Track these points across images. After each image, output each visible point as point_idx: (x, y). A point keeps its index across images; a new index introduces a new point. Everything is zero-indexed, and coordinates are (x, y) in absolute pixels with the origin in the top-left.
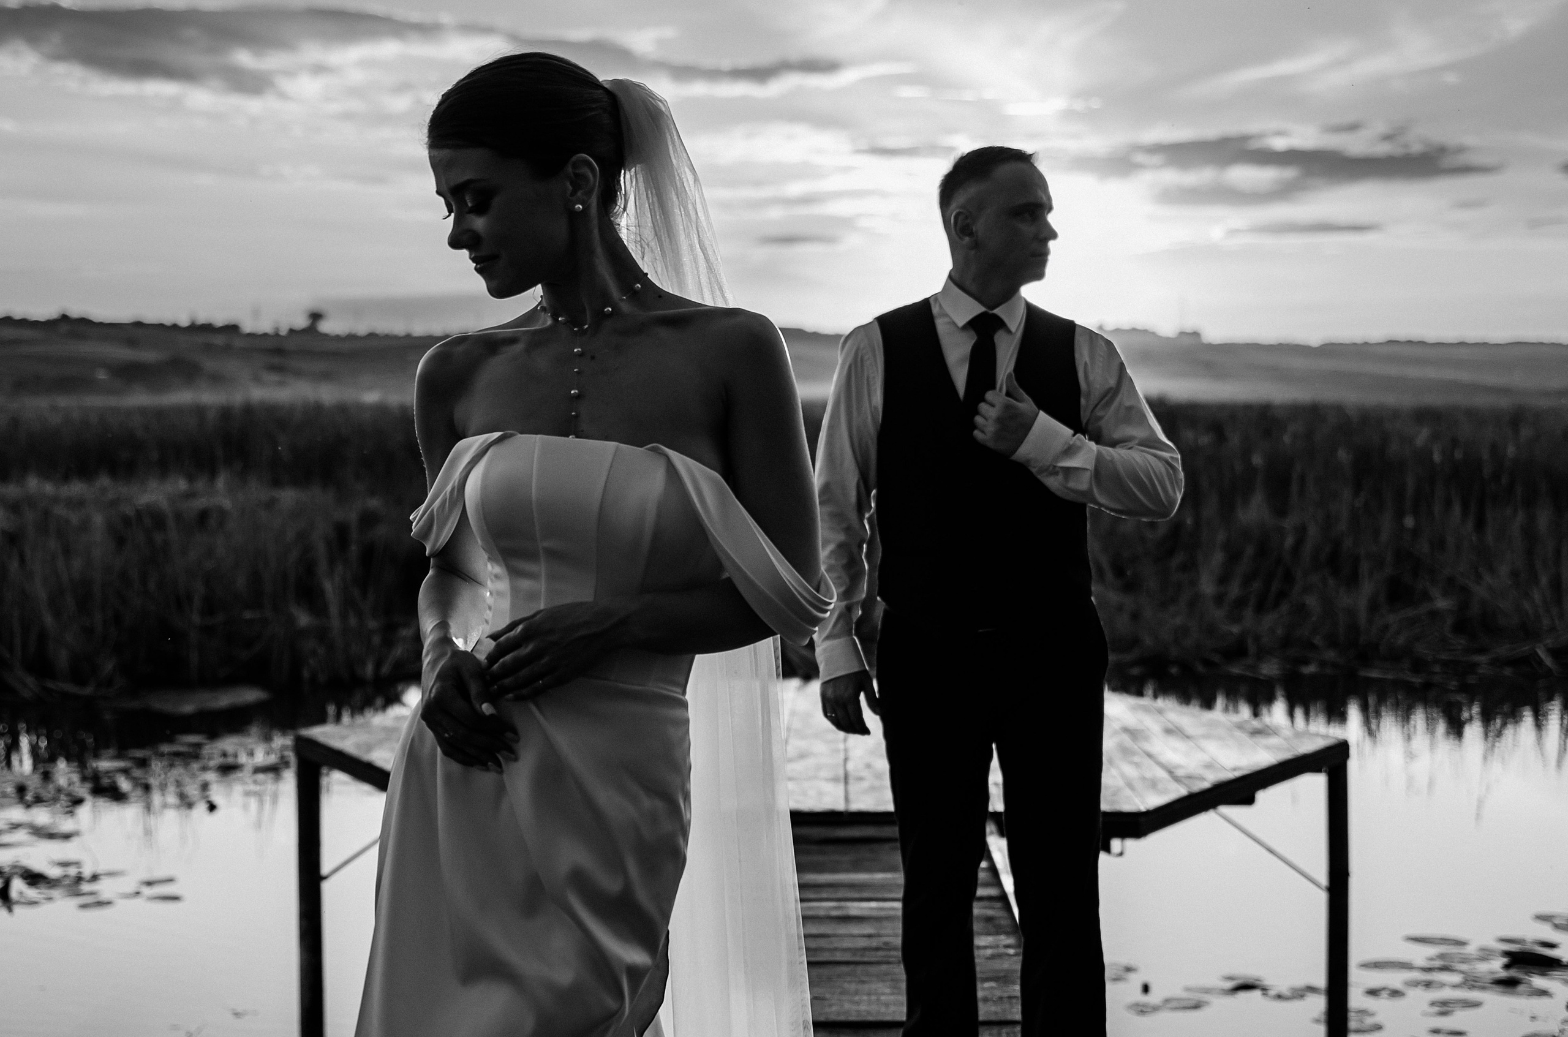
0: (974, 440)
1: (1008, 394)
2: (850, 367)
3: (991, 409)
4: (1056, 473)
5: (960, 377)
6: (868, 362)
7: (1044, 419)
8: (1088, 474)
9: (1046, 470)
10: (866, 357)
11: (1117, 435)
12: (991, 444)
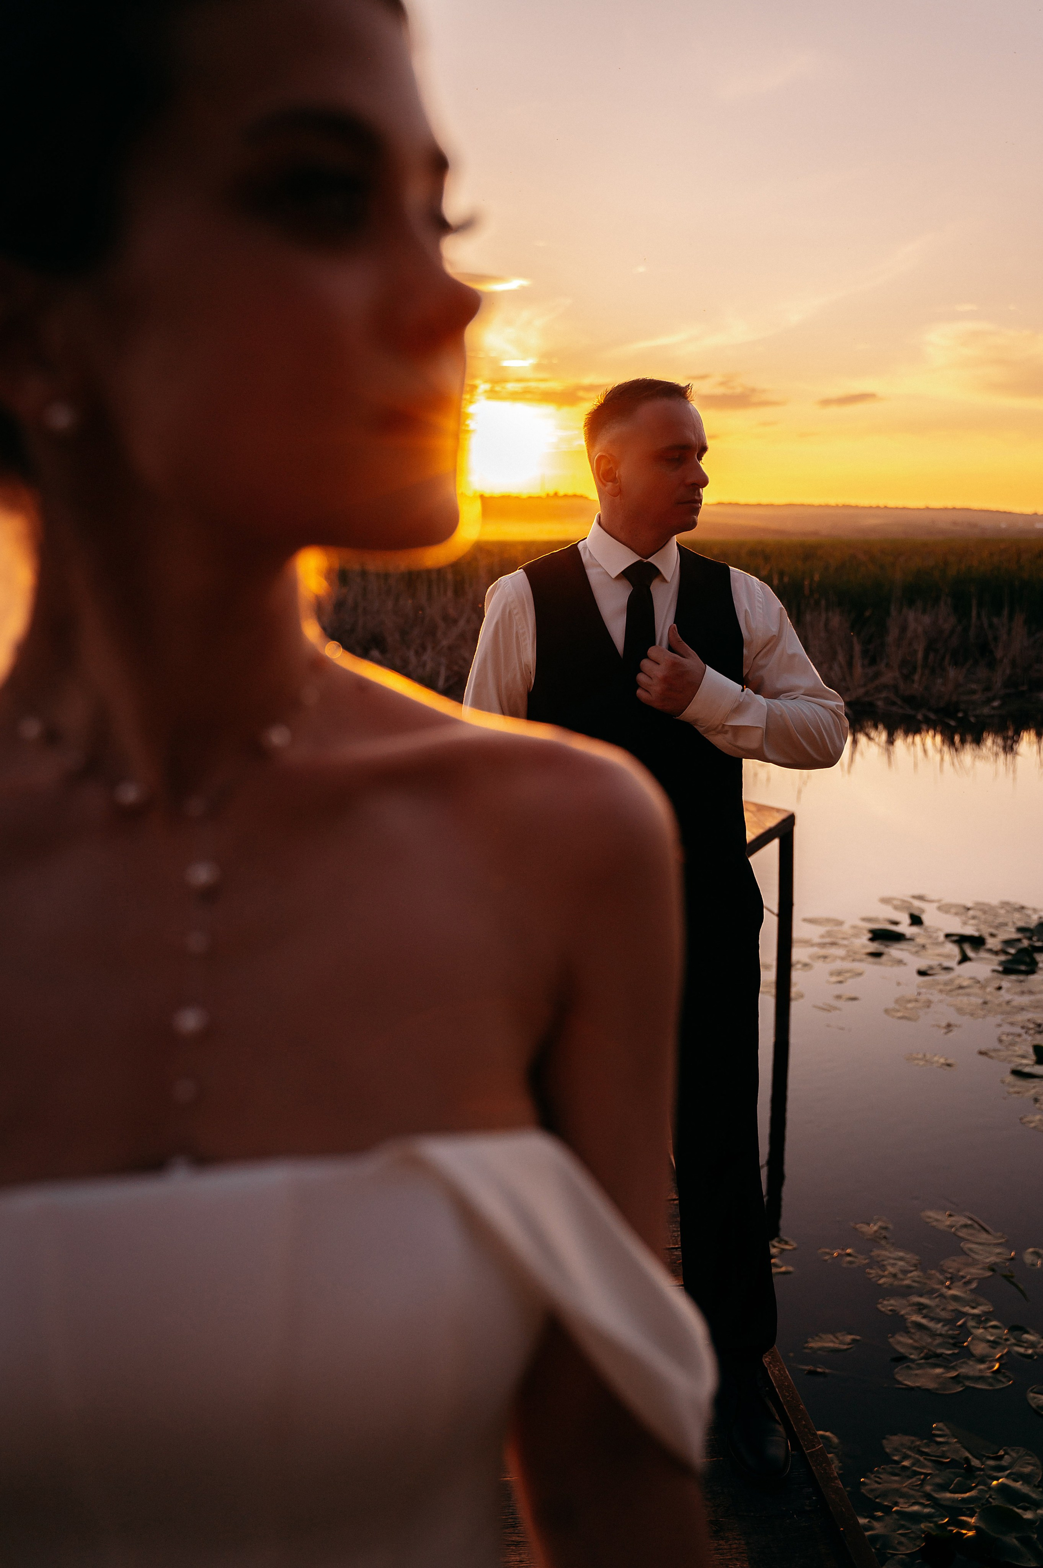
0: (638, 700)
1: (671, 648)
2: (497, 623)
3: (656, 667)
4: (726, 732)
5: (617, 628)
6: (517, 617)
7: (712, 674)
8: (760, 732)
9: (715, 729)
10: (515, 612)
11: (780, 685)
12: (657, 705)
